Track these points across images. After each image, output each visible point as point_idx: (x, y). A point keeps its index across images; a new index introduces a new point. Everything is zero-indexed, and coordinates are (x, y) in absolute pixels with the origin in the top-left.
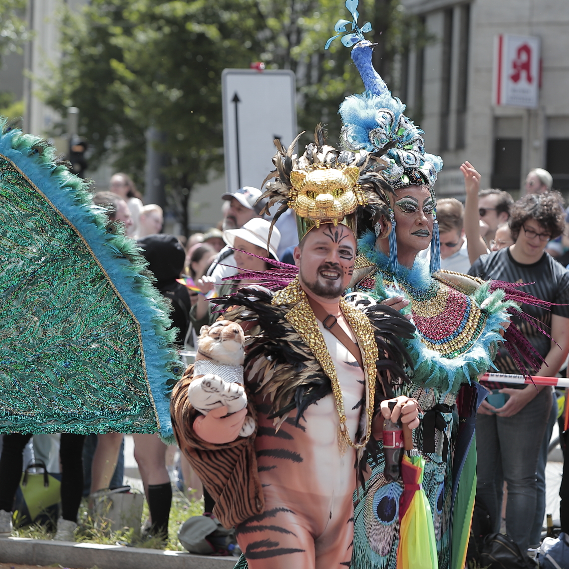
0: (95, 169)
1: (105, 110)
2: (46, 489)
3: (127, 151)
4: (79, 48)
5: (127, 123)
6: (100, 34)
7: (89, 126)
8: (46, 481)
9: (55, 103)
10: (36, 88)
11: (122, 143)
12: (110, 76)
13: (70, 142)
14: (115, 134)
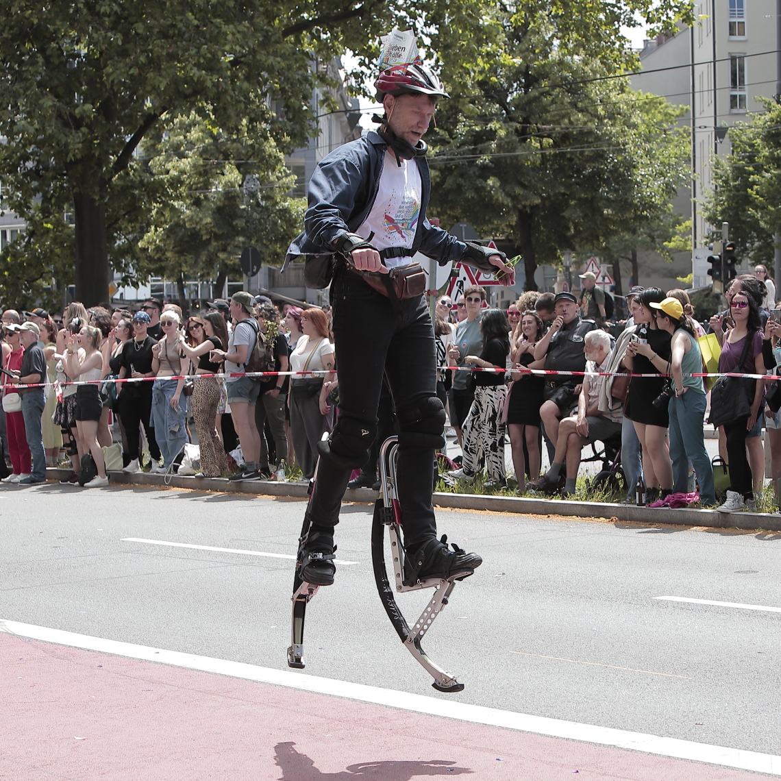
0: (740, 262)
1: (744, 222)
2: (726, 476)
3: (760, 249)
4: (726, 182)
5: (760, 231)
6: (739, 172)
7: (734, 233)
8: (725, 470)
9: (712, 219)
10: (699, 209)
11: (757, 244)
12: (748, 200)
13: (724, 244)
14: (752, 238)
